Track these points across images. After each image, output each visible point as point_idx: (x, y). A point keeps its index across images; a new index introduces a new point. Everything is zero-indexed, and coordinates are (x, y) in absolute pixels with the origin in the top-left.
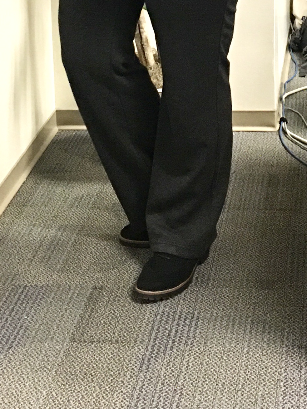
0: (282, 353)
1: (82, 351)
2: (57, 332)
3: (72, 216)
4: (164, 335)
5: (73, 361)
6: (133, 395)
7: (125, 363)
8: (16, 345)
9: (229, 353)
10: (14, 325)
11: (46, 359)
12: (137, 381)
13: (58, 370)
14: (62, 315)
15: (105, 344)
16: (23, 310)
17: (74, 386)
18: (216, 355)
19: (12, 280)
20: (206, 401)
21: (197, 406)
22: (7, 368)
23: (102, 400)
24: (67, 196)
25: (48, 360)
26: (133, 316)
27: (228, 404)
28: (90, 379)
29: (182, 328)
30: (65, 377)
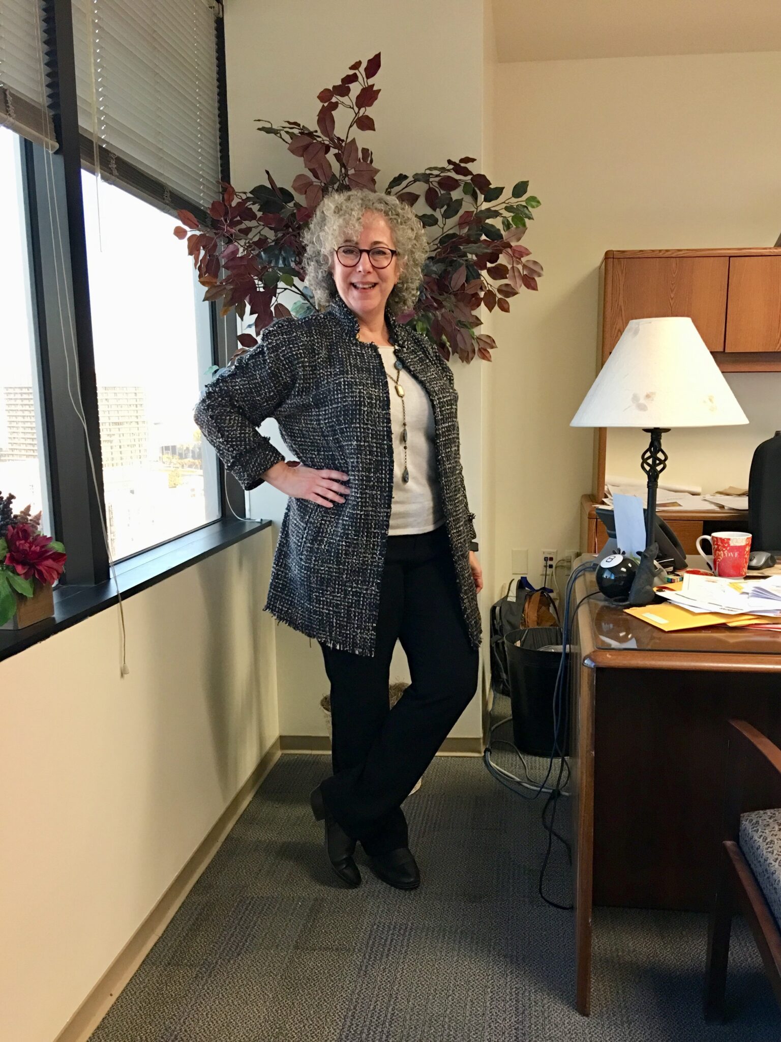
0: (489, 962)
1: (305, 958)
2: (282, 940)
3: (295, 834)
4: (380, 944)
5: (297, 967)
6: (352, 999)
7: (344, 969)
8: (245, 952)
9: (440, 961)
10: (242, 934)
11: (272, 965)
12: (355, 986)
13: (283, 975)
14: (286, 925)
15: (326, 952)
16: (250, 919)
17: (298, 990)
18: (428, 962)
19: (240, 893)
20: (419, 1005)
21: (412, 1009)
22: (237, 972)
23: (323, 1003)
24: (290, 814)
26: (352, 926)
27: (440, 1008)
29: (397, 937)
30: (289, 981)
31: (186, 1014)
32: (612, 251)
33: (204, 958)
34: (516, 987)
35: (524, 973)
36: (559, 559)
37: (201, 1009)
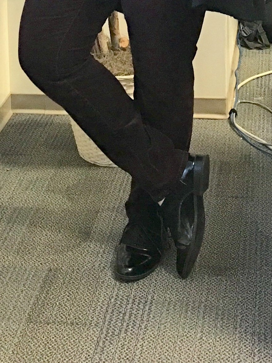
0: (235, 340)
1: (38, 332)
2: (13, 312)
3: (27, 199)
4: (118, 318)
5: (29, 342)
7: (80, 344)
9: (183, 338)
11: (3, 339)
13: (15, 350)
15: (61, 326)
18: (170, 339)
24: (22, 178)
25: (5, 340)
26: (88, 298)
28: (46, 360)
29: (136, 311)
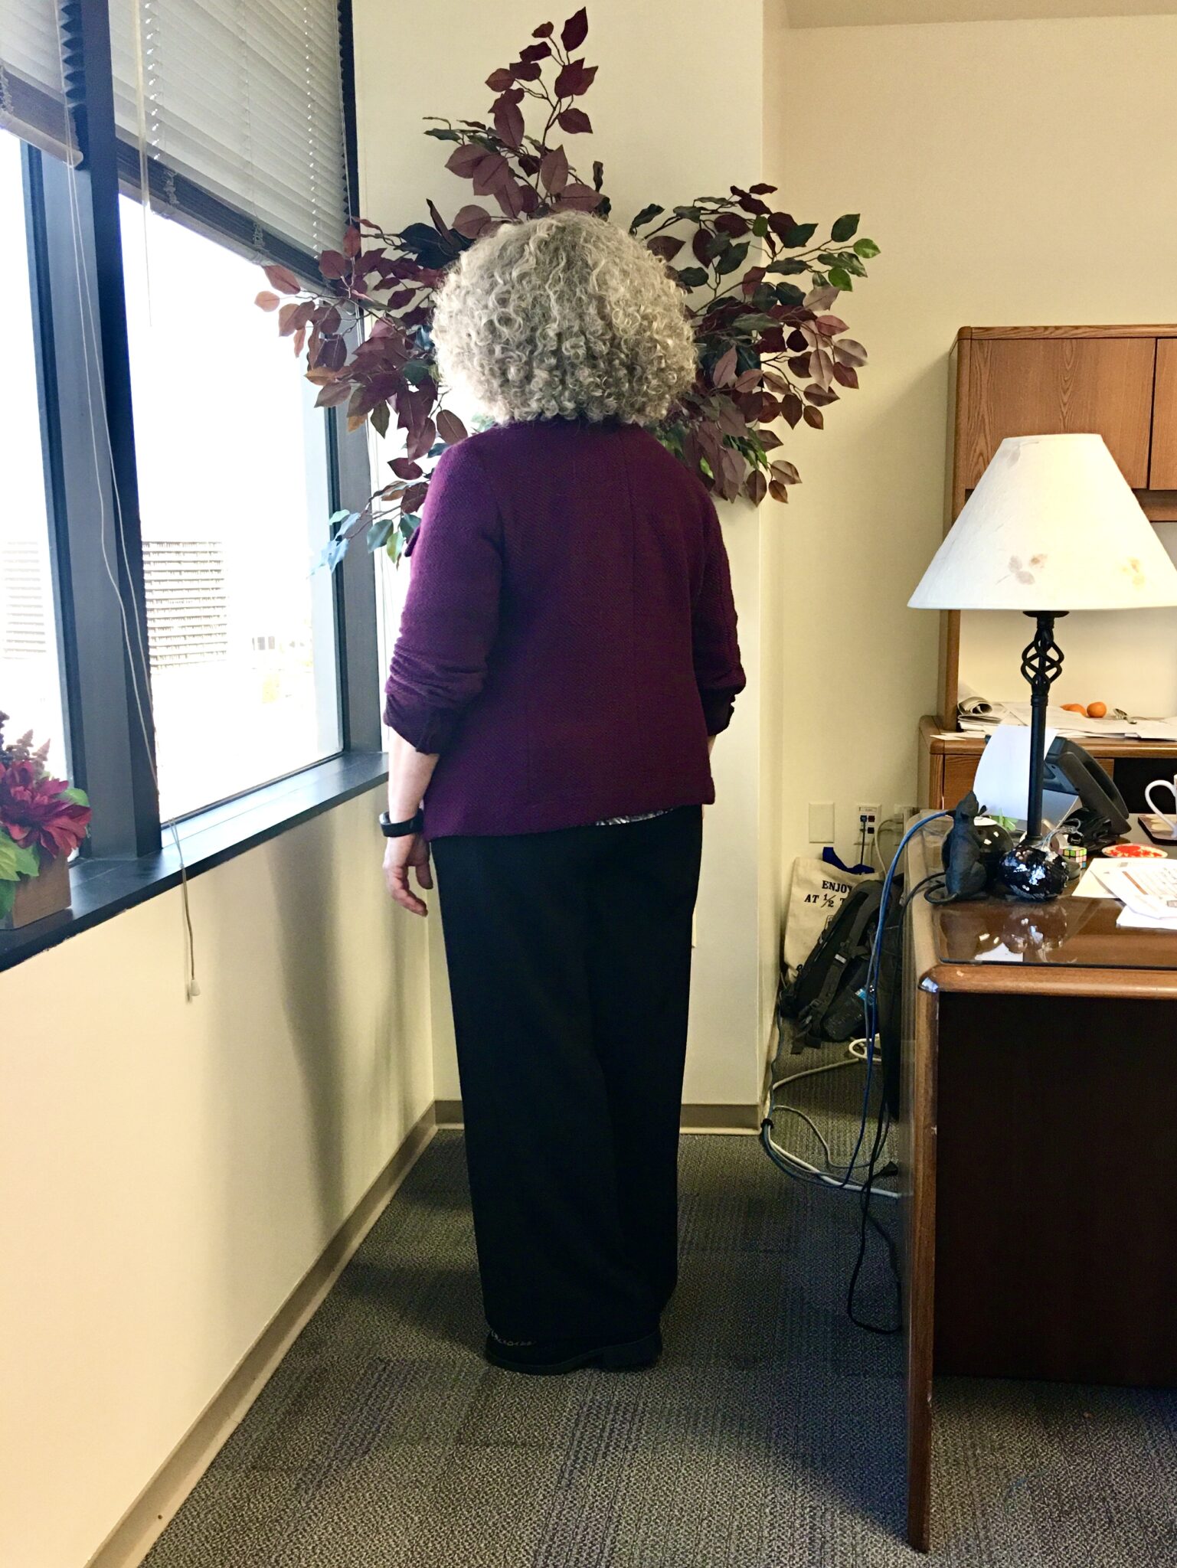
0: (768, 1464)
1: (471, 1458)
2: (435, 1429)
4: (593, 1436)
5: (458, 1473)
6: (547, 1525)
7: (535, 1476)
8: (375, 1448)
9: (689, 1464)
10: (371, 1419)
12: (553, 1504)
13: (436, 1485)
14: (444, 1404)
15: (506, 1448)
16: (384, 1396)
17: (461, 1509)
18: (670, 1466)
19: (368, 1354)
20: (654, 1534)
21: (642, 1541)
22: (362, 1482)
23: (501, 1531)
25: (423, 1472)
26: (548, 1407)
27: (688, 1539)
28: (483, 1500)
29: (620, 1425)
30: (446, 1496)
31: (279, 1548)
32: (969, 327)
33: (311, 1457)
34: (810, 1507)
35: (824, 1483)
36: (885, 817)
37: (303, 1541)
